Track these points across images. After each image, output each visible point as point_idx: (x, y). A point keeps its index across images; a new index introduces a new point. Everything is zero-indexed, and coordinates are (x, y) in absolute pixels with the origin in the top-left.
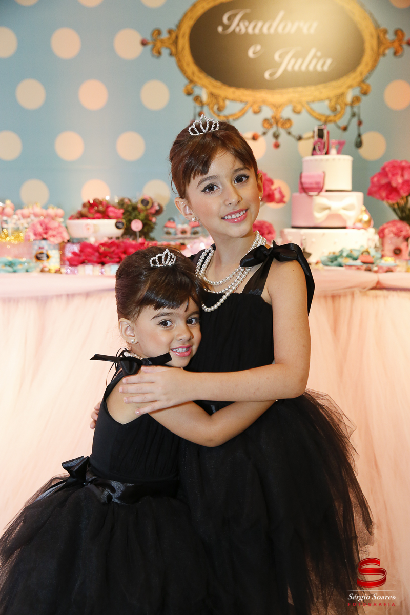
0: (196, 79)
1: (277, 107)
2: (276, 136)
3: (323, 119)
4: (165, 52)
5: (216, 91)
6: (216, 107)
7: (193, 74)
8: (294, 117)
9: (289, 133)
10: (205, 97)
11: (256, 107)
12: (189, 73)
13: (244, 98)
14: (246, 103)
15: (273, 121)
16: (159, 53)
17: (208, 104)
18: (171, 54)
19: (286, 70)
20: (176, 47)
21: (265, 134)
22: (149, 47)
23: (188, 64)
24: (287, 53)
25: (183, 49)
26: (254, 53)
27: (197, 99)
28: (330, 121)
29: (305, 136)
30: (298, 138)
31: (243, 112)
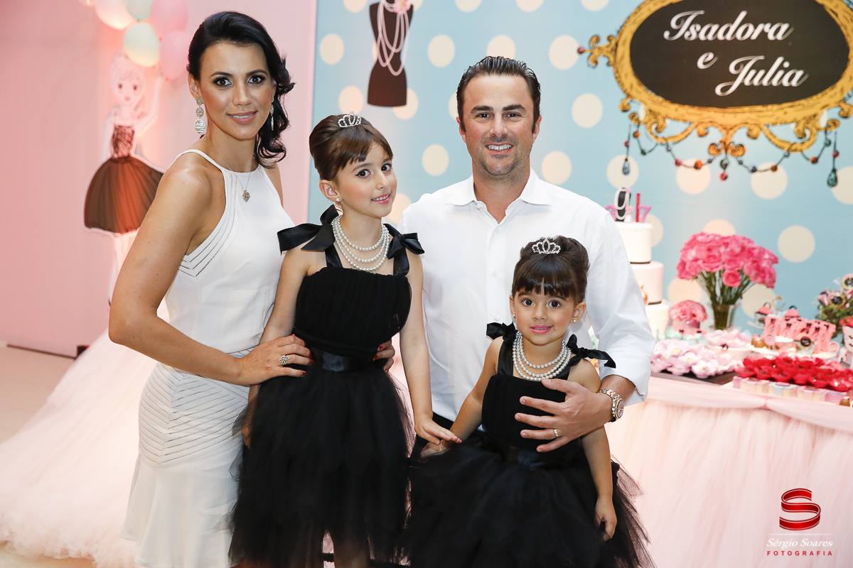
0: (633, 93)
1: (728, 129)
2: (724, 166)
3: (787, 146)
4: (602, 61)
5: (656, 108)
6: (654, 126)
7: (632, 87)
8: (748, 143)
9: (741, 163)
10: (642, 115)
11: (701, 129)
12: (627, 86)
13: (687, 117)
14: (691, 123)
15: (720, 146)
16: (596, 62)
17: (646, 123)
18: (608, 64)
19: (742, 84)
20: (615, 56)
21: (710, 161)
22: (586, 55)
23: (626, 75)
24: (745, 63)
25: (622, 57)
26: (705, 63)
27: (633, 116)
28: (796, 150)
29: (760, 167)
30: (751, 168)
31: (686, 134)
